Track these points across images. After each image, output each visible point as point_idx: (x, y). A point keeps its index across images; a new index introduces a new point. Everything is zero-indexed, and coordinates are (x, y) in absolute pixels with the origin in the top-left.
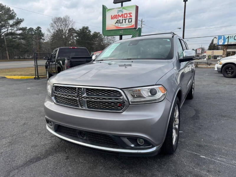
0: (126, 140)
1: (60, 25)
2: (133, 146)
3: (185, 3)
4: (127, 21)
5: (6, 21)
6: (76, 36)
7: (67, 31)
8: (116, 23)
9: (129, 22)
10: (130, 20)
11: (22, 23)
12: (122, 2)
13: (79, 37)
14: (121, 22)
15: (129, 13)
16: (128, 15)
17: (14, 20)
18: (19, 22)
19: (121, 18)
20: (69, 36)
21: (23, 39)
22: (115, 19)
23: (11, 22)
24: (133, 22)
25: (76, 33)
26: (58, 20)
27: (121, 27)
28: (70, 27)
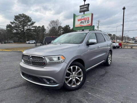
0: (45, 80)
1: (53, 24)
2: (48, 83)
3: (124, 10)
4: (86, 22)
5: (27, 23)
6: (62, 31)
7: (58, 28)
8: (81, 23)
9: (87, 22)
10: (88, 21)
11: (34, 24)
12: (84, 12)
13: (64, 31)
14: (83, 22)
15: (88, 18)
16: (87, 19)
17: (31, 23)
18: (33, 23)
19: (83, 21)
20: (58, 30)
21: (34, 32)
22: (80, 21)
23: (29, 23)
24: (90, 23)
25: (62, 29)
26: (53, 22)
27: (83, 25)
28: (59, 26)
